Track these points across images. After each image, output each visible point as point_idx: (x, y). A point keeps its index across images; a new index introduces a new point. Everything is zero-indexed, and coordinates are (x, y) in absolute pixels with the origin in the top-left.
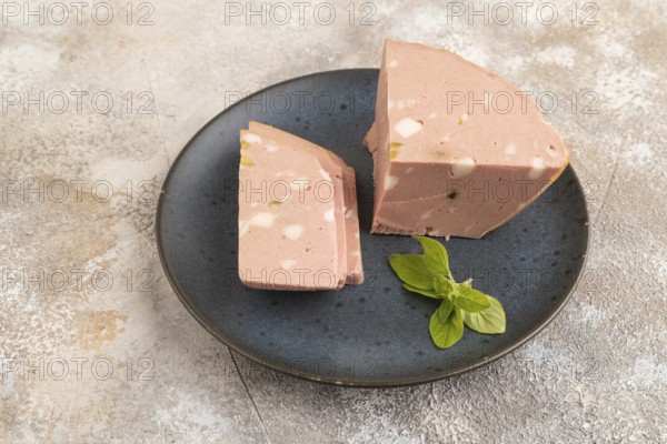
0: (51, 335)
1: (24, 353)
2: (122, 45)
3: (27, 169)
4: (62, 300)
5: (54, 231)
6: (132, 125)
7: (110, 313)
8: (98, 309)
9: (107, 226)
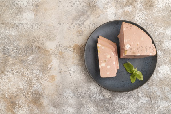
0: (45, 80)
1: (42, 84)
4: (46, 73)
5: (42, 59)
6: (50, 32)
7: (54, 75)
8: (52, 75)
9: (50, 57)
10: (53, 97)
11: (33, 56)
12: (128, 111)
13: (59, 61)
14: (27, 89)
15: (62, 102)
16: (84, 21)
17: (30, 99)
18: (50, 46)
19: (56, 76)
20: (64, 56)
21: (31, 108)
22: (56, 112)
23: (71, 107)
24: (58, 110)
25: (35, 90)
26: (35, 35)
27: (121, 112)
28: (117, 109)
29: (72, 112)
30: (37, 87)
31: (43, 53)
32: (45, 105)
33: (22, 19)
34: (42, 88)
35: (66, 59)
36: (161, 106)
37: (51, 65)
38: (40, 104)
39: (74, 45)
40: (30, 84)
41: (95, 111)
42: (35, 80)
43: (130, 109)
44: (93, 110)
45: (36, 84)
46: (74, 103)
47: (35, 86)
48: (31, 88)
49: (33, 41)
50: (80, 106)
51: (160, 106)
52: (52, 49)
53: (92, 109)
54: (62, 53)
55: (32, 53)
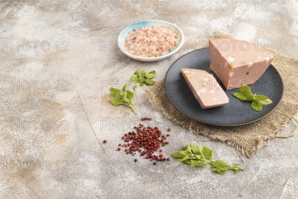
0: (48, 142)
1: (41, 147)
2: (61, 60)
3: (37, 98)
4: (51, 132)
5: (46, 114)
7: (64, 134)
8: (61, 134)
9: (62, 111)
11: (33, 111)
12: (200, 179)
13: (76, 115)
14: (12, 155)
15: (75, 172)
16: (120, 68)
17: (15, 171)
18: (62, 98)
19: (68, 136)
20: (85, 109)
21: (13, 184)
22: (61, 188)
23: (90, 179)
24: (65, 186)
25: (27, 157)
27: (186, 181)
28: (179, 177)
29: (93, 187)
30: (31, 152)
31: (50, 107)
32: (42, 179)
33: (23, 70)
34: (41, 154)
35: (88, 112)
38: (33, 177)
39: (103, 95)
40: (19, 147)
41: (138, 182)
42: (30, 143)
43: (204, 175)
44: (133, 181)
45: (30, 148)
46: (98, 172)
47: (27, 152)
48: (19, 155)
49: (36, 93)
52: (67, 101)
53: (132, 179)
54: (82, 105)
55: (31, 108)
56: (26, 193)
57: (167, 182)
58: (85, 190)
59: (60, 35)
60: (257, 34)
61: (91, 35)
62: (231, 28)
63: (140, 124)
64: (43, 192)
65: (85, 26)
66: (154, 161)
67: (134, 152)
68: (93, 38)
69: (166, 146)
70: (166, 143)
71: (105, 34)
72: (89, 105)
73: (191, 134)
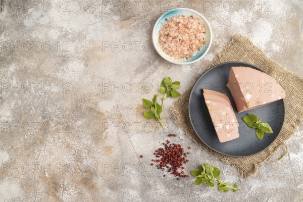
0: (99, 153)
1: (95, 158)
4: (100, 143)
5: (94, 124)
7: (110, 146)
8: (107, 146)
9: (106, 122)
10: (110, 176)
11: (83, 120)
12: (210, 194)
14: (75, 164)
15: (122, 183)
16: (150, 74)
17: (79, 179)
18: (106, 106)
19: (114, 148)
20: (124, 121)
21: (80, 190)
22: (113, 196)
23: (133, 189)
24: (116, 194)
25: (86, 167)
26: (85, 92)
27: (200, 196)
28: (195, 192)
29: (135, 196)
30: (88, 162)
31: (96, 116)
32: (99, 186)
33: (67, 70)
34: (95, 164)
36: (253, 187)
37: (107, 133)
38: (93, 185)
39: (137, 106)
40: (78, 158)
41: (166, 194)
42: (85, 153)
43: (212, 192)
44: (163, 193)
45: (86, 159)
46: (138, 183)
47: (85, 162)
48: (79, 164)
49: (83, 100)
50: (145, 187)
51: (251, 187)
52: (108, 111)
53: (162, 191)
54: (121, 116)
55: (81, 117)
56: (90, 198)
57: (186, 196)
58: (130, 198)
59: (93, 24)
60: (272, 37)
61: (122, 27)
62: (250, 26)
63: (167, 141)
64: (101, 198)
65: (116, 14)
66: (178, 177)
67: (163, 168)
68: (124, 30)
69: (187, 163)
70: (187, 161)
71: (134, 26)
72: (127, 117)
73: (206, 153)
